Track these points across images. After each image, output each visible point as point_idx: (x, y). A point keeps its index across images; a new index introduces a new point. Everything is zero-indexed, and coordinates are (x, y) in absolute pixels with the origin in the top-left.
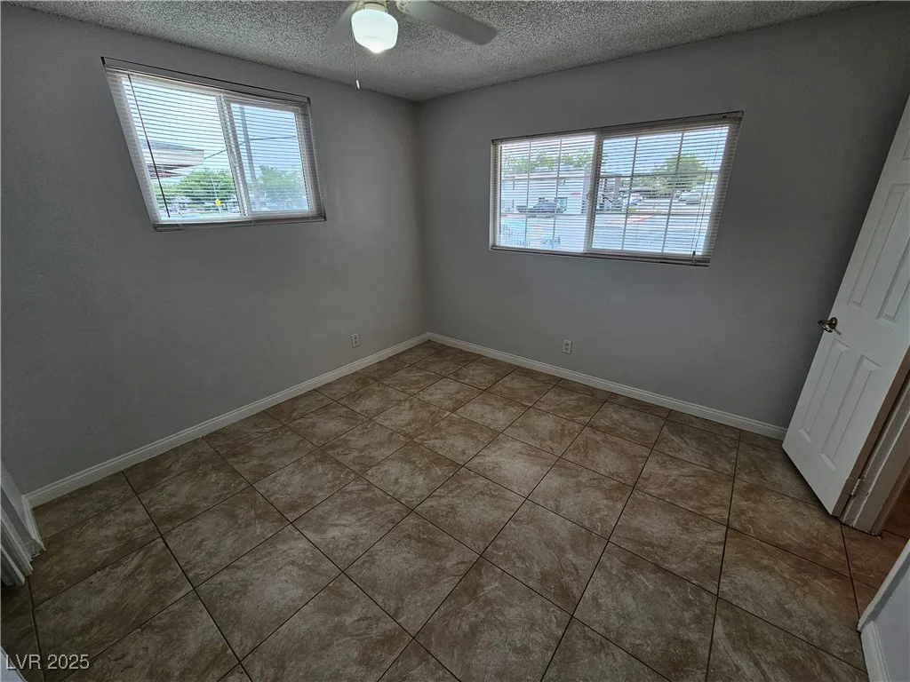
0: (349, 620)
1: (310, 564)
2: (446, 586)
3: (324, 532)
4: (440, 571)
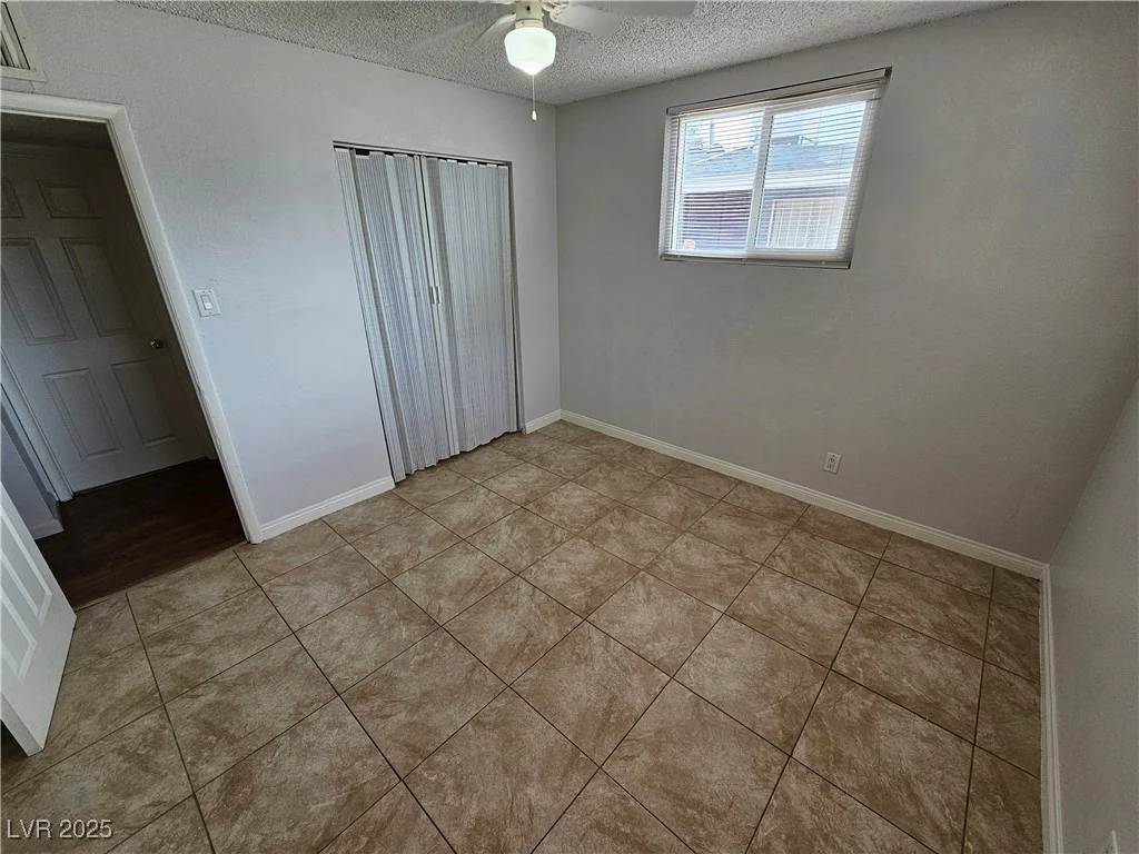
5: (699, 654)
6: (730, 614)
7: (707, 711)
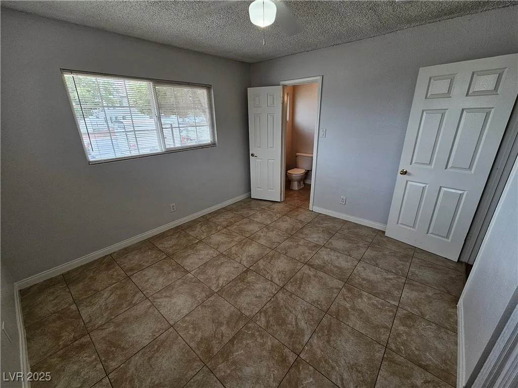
0: (348, 305)
1: (326, 331)
2: (321, 274)
3: (303, 330)
4: (315, 276)
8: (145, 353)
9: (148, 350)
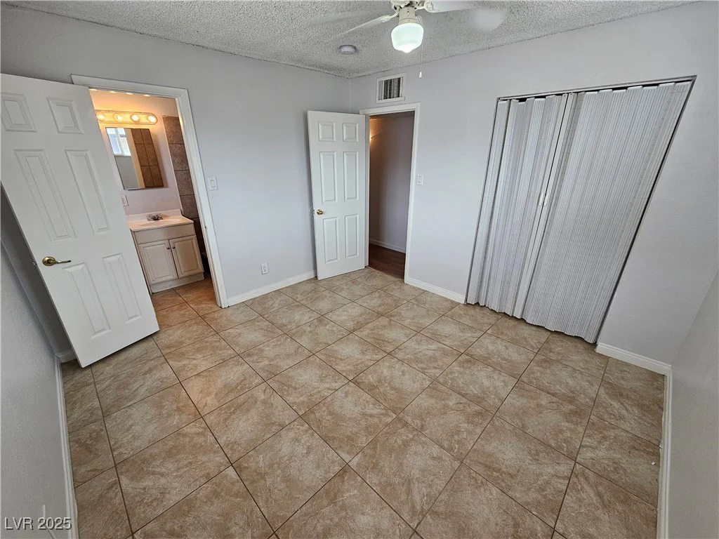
5: (313, 435)
6: (345, 470)
7: (274, 428)
8: (508, 485)
9: (503, 484)
